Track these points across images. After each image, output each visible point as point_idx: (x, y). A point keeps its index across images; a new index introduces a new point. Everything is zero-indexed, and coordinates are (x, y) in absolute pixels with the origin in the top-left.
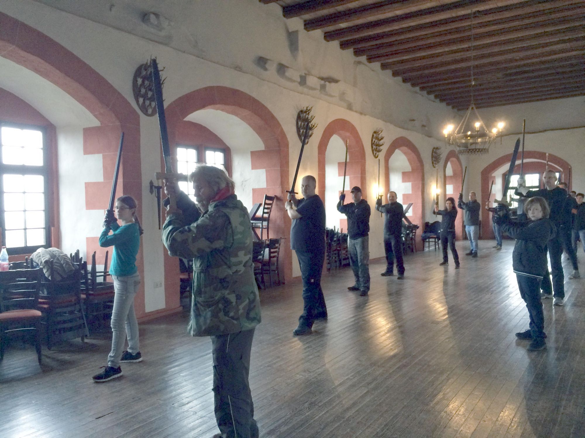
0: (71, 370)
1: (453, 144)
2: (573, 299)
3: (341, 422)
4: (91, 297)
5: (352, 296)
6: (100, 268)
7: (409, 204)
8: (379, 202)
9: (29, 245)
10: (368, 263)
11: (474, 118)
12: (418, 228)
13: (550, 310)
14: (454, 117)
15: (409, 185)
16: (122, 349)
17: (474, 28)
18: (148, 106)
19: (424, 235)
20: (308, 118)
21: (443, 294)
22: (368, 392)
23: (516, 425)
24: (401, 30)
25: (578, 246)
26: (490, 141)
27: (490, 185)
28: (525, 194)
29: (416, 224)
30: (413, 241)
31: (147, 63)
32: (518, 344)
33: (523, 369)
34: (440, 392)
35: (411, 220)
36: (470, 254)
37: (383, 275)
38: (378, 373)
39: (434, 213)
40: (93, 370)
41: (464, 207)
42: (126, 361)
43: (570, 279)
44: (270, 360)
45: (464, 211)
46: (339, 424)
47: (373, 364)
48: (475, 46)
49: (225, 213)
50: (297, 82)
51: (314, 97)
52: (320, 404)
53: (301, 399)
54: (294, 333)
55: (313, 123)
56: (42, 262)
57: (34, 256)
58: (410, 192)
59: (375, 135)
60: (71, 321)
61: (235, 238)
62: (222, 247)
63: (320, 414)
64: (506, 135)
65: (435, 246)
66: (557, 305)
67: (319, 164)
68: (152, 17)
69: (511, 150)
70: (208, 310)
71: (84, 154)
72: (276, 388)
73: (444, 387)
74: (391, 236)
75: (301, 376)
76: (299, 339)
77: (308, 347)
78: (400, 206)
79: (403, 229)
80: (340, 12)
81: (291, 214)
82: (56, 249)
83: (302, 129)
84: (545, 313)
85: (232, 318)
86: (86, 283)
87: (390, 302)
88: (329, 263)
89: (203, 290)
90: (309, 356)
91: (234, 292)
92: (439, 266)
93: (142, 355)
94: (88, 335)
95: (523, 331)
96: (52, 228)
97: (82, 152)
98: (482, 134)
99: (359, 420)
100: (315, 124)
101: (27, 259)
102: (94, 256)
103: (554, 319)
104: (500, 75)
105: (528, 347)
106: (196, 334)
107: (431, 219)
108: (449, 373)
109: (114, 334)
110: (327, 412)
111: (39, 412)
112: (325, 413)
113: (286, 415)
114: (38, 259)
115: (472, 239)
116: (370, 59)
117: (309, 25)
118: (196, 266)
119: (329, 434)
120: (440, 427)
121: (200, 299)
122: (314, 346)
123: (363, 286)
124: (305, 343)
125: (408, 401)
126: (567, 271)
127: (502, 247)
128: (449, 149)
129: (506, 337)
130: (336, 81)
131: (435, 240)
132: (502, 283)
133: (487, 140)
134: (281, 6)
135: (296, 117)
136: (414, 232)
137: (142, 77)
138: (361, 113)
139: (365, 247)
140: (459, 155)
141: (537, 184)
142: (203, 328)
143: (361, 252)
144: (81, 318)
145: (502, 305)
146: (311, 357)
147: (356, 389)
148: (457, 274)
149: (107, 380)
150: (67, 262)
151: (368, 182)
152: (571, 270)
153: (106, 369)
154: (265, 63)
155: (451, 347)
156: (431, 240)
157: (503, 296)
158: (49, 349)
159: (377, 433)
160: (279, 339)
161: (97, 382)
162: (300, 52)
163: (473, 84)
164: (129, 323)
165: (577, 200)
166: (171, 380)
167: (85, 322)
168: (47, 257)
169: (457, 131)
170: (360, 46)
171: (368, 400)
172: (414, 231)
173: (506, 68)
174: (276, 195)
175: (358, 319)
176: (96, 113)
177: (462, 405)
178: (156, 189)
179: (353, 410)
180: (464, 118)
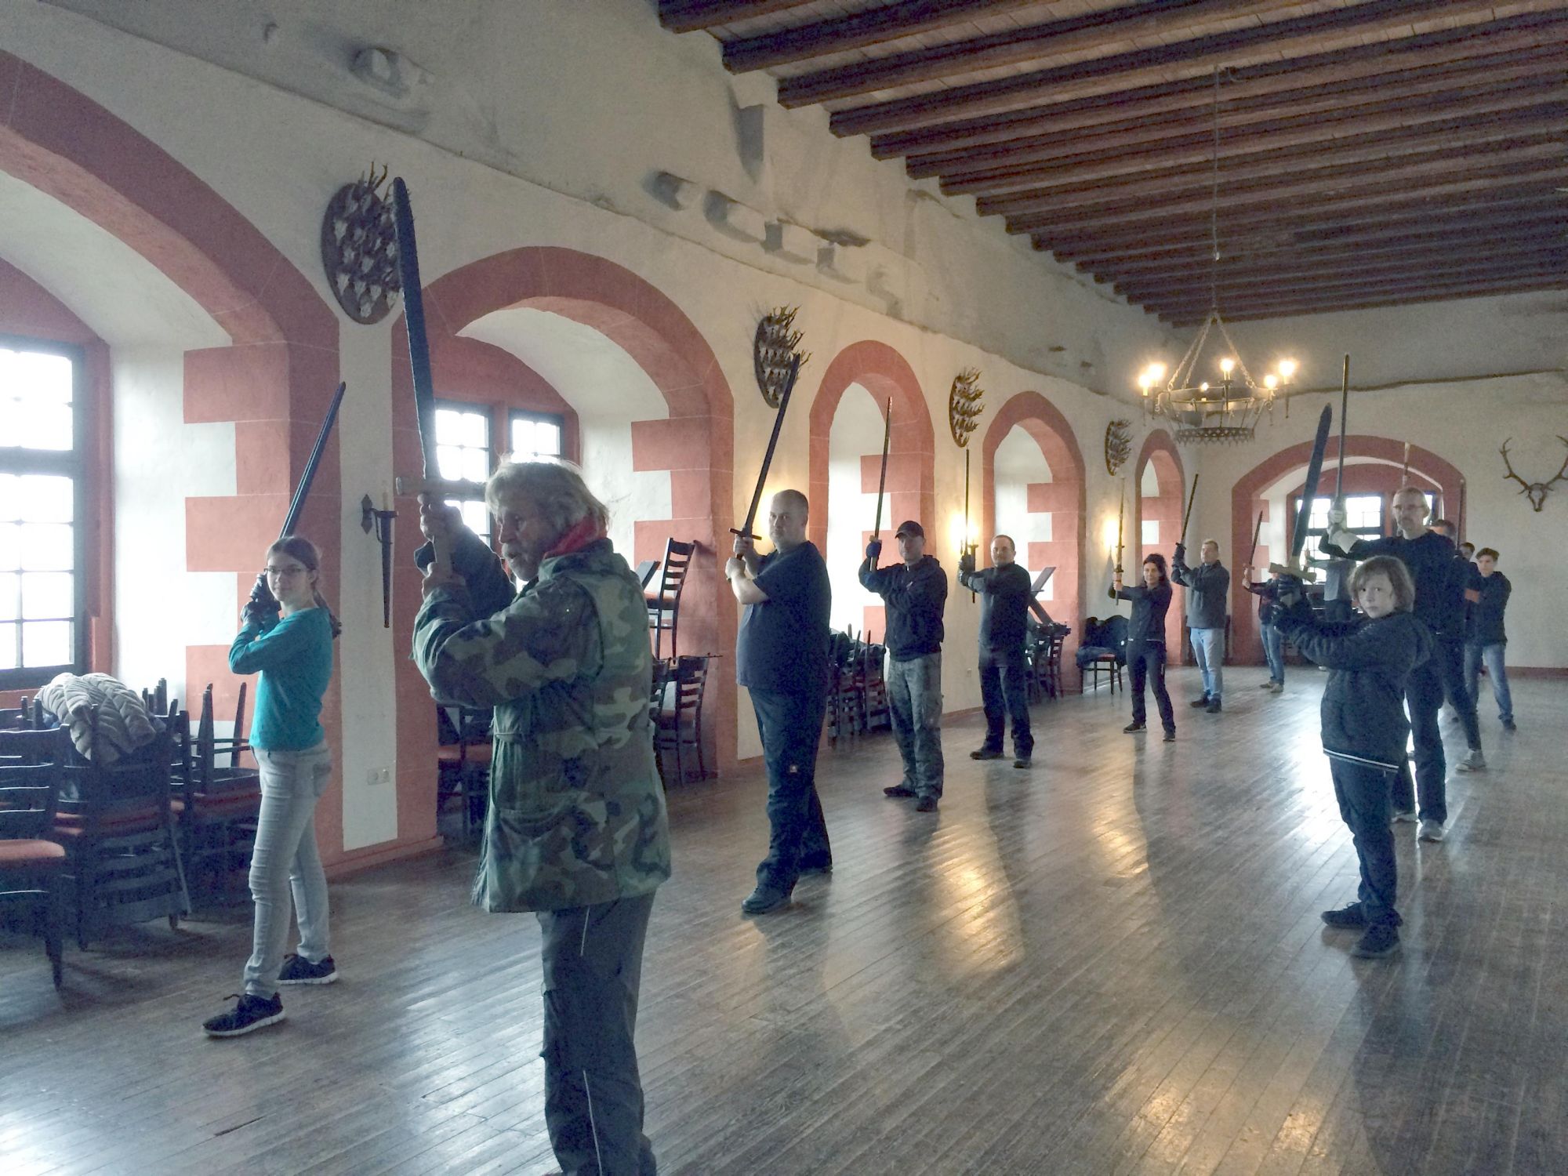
0: (145, 1004)
1: (1162, 413)
2: (1467, 824)
3: (873, 1143)
4: (197, 807)
5: (894, 810)
6: (224, 729)
7: (1045, 571)
8: (967, 564)
9: (29, 663)
10: (939, 724)
11: (1216, 347)
12: (1068, 632)
13: (1411, 852)
14: (1165, 344)
15: (1045, 519)
16: (282, 947)
17: (1220, 112)
18: (362, 296)
19: (1082, 653)
20: (785, 336)
22: (939, 1065)
23: (1325, 1151)
24: (1030, 114)
25: (1480, 686)
26: (1258, 409)
27: (1255, 522)
28: (1346, 550)
29: (1062, 623)
30: (1055, 668)
31: (361, 182)
32: (1328, 941)
33: (1342, 1006)
34: (1129, 1063)
36: (1203, 703)
37: (976, 756)
38: (966, 1014)
39: (1112, 593)
41: (1187, 579)
42: (293, 982)
43: (1460, 771)
44: (680, 979)
45: (1188, 590)
46: (866, 1147)
47: (954, 990)
48: (1220, 159)
49: (581, 587)
50: (757, 240)
51: (800, 282)
52: (816, 1097)
53: (767, 1083)
54: (743, 907)
55: (798, 349)
56: (66, 713)
57: (45, 694)
58: (1047, 537)
59: (959, 385)
60: (140, 873)
61: (607, 652)
62: (573, 679)
63: (816, 1121)
64: (1298, 393)
65: (1112, 682)
66: (1426, 839)
67: (811, 462)
68: (378, 59)
69: (1310, 434)
70: (531, 842)
71: (186, 422)
72: (699, 1052)
73: (1140, 1052)
74: (997, 655)
75: (765, 1023)
76: (758, 925)
77: (783, 946)
78: (1023, 575)
79: (1029, 635)
80: (872, 61)
81: (741, 590)
82: (108, 678)
83: (769, 365)
84: (1399, 860)
85: (596, 864)
86: (185, 770)
87: (993, 828)
88: (833, 724)
89: (519, 789)
90: (783, 969)
91: (602, 795)
93: (336, 964)
94: (190, 911)
95: (1341, 906)
96: (94, 620)
97: (179, 413)
98: (1238, 390)
99: (920, 1137)
100: (804, 352)
101: (24, 704)
102: (208, 699)
103: (1419, 874)
104: (1285, 236)
105: (1354, 949)
106: (498, 906)
107: (1103, 609)
108: (1150, 1014)
109: (257, 908)
110: (836, 1116)
111: (58, 1118)
112: (830, 1120)
113: (727, 1126)
114: (55, 704)
115: (1208, 664)
116: (951, 185)
117: (792, 92)
118: (502, 725)
120: (1130, 1154)
121: (510, 815)
122: (796, 944)
123: (926, 785)
124: (773, 935)
125: (1046, 1089)
126: (1454, 752)
127: (1285, 686)
128: (1152, 425)
129: (1296, 923)
130: (860, 242)
131: (1112, 665)
132: (1285, 780)
133: (1249, 406)
134: (720, 40)
135: (753, 333)
136: (1057, 645)
137: (347, 219)
138: (924, 328)
139: (930, 681)
140: (1177, 445)
141: (1376, 522)
142: (518, 890)
143: (921, 696)
144: (168, 863)
145: (1287, 837)
146: (792, 971)
147: (910, 1055)
148: (1170, 756)
149: (243, 1031)
150: (137, 711)
151: (938, 508)
152: (1460, 749)
153: (240, 1001)
154: (676, 189)
155: (1157, 949)
156: (1100, 665)
157: (1290, 813)
158: (83, 946)
159: (968, 1171)
160: (706, 925)
161: (213, 1038)
162: (767, 161)
163: (1218, 258)
164: (302, 880)
165: (1480, 566)
166: (416, 1031)
167: (182, 876)
168: (82, 699)
169: (1173, 380)
170: (923, 150)
171: (942, 1085)
172: (1056, 641)
173: (1302, 220)
174: (699, 539)
175: (914, 872)
176: (220, 313)
177: (1187, 1100)
178: (379, 520)
179: (903, 1113)
180: (1192, 347)
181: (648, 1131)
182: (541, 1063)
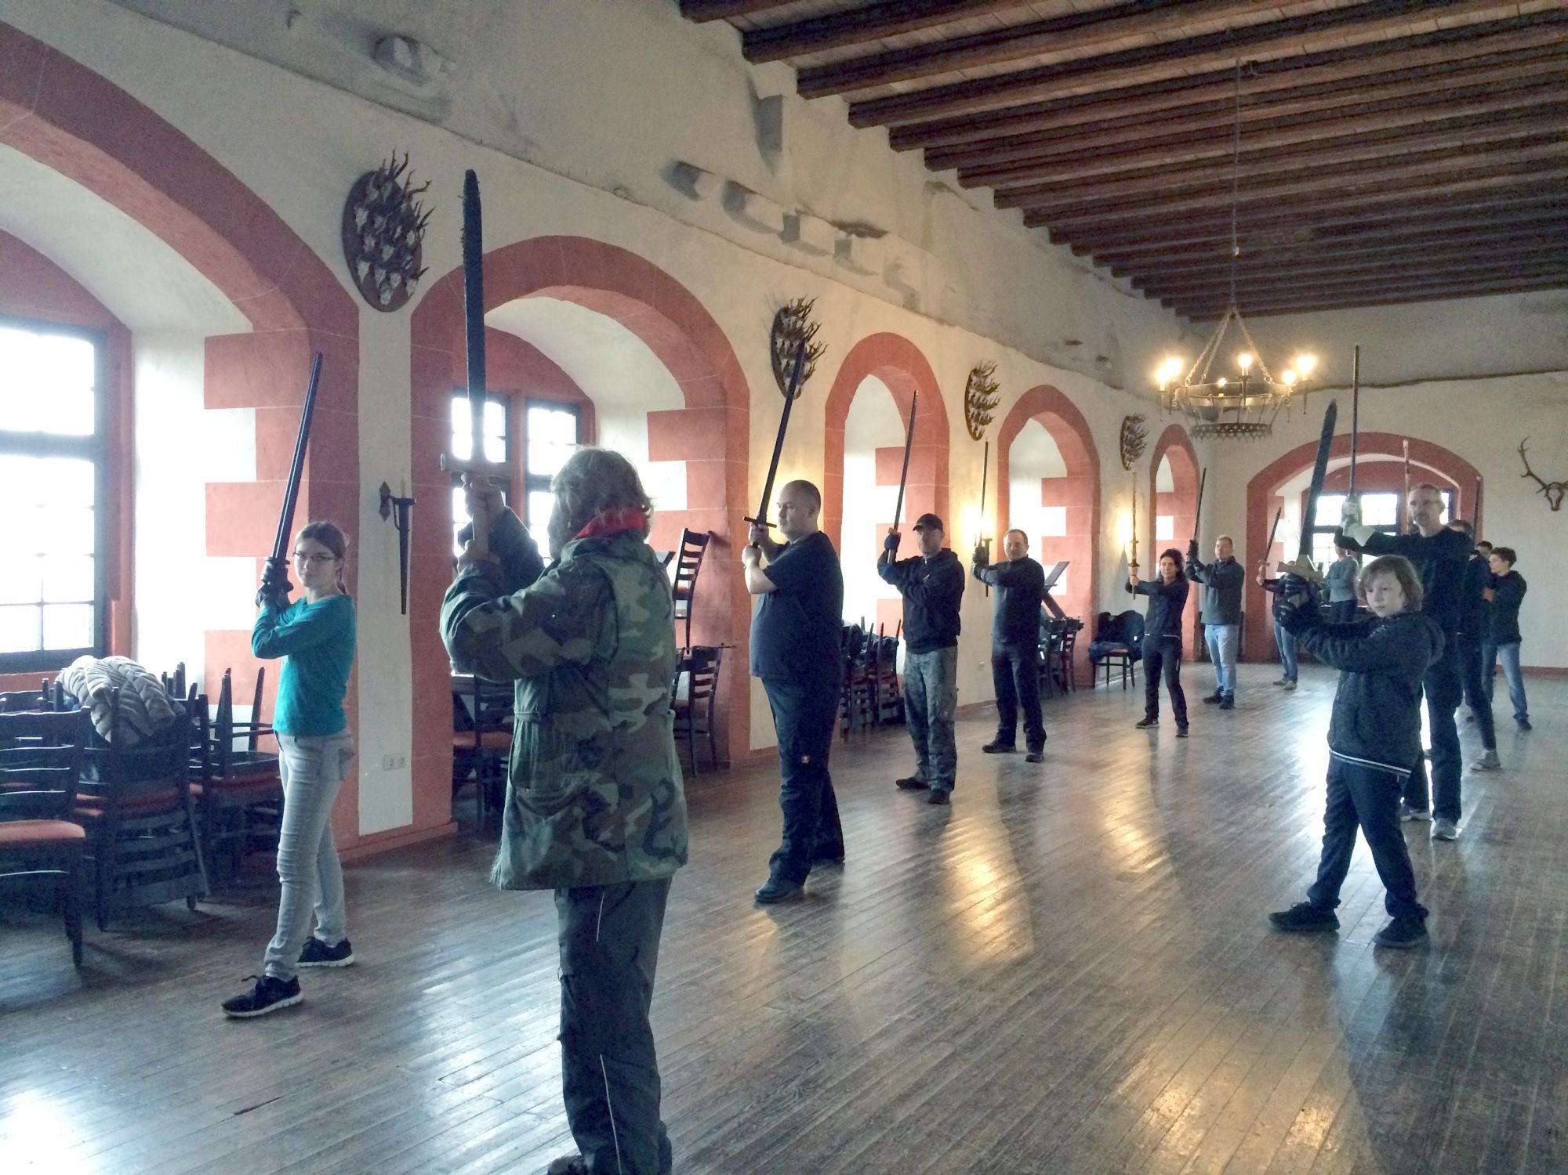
0: (163, 985)
1: (1179, 409)
2: (1481, 828)
3: (885, 1131)
4: (215, 791)
5: (906, 802)
6: (242, 713)
7: (1059, 564)
8: (981, 557)
9: (49, 646)
10: (954, 718)
11: (1233, 342)
12: (1080, 627)
13: (1423, 851)
14: (1181, 339)
15: (1059, 513)
16: (303, 931)
17: (1241, 106)
18: (381, 284)
19: (1095, 647)
20: (801, 328)
22: (952, 1055)
23: (1337, 1146)
24: (1049, 106)
26: (1276, 405)
27: (1271, 520)
28: (1362, 543)
29: (1075, 618)
30: (1068, 662)
31: (382, 170)
33: (1355, 1002)
34: (1142, 1057)
35: (1062, 605)
36: (1216, 699)
37: (988, 749)
38: (978, 1006)
39: (1129, 588)
40: (220, 987)
41: (1202, 576)
42: (310, 964)
43: (1475, 770)
44: (694, 966)
45: (1203, 586)
46: (879, 1136)
47: (965, 982)
48: (1241, 154)
49: (601, 570)
50: (775, 231)
51: (817, 273)
52: (829, 1085)
53: (780, 1071)
54: (756, 896)
55: (814, 341)
56: (86, 695)
57: (65, 676)
58: (1062, 532)
59: (975, 379)
60: (160, 853)
61: (623, 635)
62: (589, 659)
63: (829, 1109)
64: (1317, 389)
65: (1125, 679)
66: (1440, 837)
67: (826, 453)
68: (400, 47)
69: (1316, 435)
70: (544, 822)
71: (206, 407)
72: (713, 1039)
73: (1153, 1045)
74: (1010, 649)
75: (778, 1011)
76: (771, 914)
77: (796, 935)
78: (1035, 569)
79: (1042, 629)
80: (893, 52)
81: (753, 581)
82: (128, 661)
83: (785, 357)
85: (606, 845)
86: (202, 754)
87: (1004, 821)
89: (534, 768)
90: (796, 958)
91: (614, 777)
92: (1134, 729)
93: (353, 947)
94: (208, 893)
96: (113, 603)
97: (200, 399)
98: (1257, 388)
99: (933, 1126)
100: (820, 345)
101: (45, 685)
102: (227, 683)
103: (1434, 872)
104: (1305, 231)
106: (510, 883)
107: (1117, 604)
108: (1163, 1008)
109: (284, 891)
110: (849, 1105)
111: (79, 1096)
112: (843, 1108)
113: (742, 1112)
114: (77, 685)
115: (1221, 660)
116: (968, 178)
117: (811, 83)
118: (522, 705)
119: (853, 1163)
120: (1142, 1146)
121: (526, 793)
122: (810, 933)
123: (938, 778)
124: (786, 924)
125: (1060, 1080)
127: (1299, 683)
128: (1169, 420)
130: (877, 233)
131: (1125, 661)
132: (1298, 777)
133: (1267, 402)
134: (740, 29)
135: (770, 325)
136: (1070, 639)
137: (368, 207)
138: (941, 321)
139: (946, 673)
140: (1193, 441)
141: (1393, 521)
142: (530, 867)
143: (935, 688)
144: (187, 846)
145: (1300, 834)
146: (804, 961)
147: (923, 1045)
148: (1183, 751)
149: (261, 1012)
150: (156, 694)
151: (953, 501)
152: (1475, 748)
153: (259, 983)
154: (694, 181)
155: (1169, 943)
156: (1113, 660)
158: (103, 926)
159: (980, 1161)
160: (718, 913)
161: (236, 1018)
162: (785, 152)
163: (1237, 253)
165: (1495, 566)
166: (431, 1015)
167: (200, 858)
168: (103, 682)
169: (1190, 375)
170: (940, 142)
171: (955, 1075)
172: (1070, 636)
173: (1320, 216)
174: (713, 530)
175: (926, 864)
176: (242, 300)
177: (1200, 1094)
178: (397, 507)
179: (917, 1103)
180: (1210, 343)
182: (558, 1046)
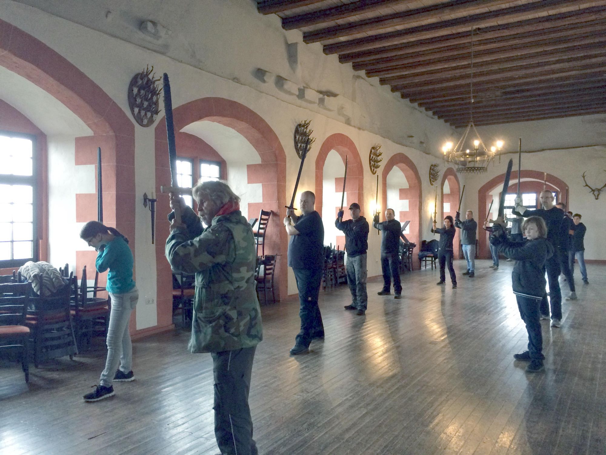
0: (61, 389)
1: (451, 162)
2: (570, 321)
3: (341, 443)
4: (80, 313)
5: (348, 315)
6: (90, 283)
7: (406, 222)
8: (376, 219)
9: (15, 258)
10: (366, 282)
11: (472, 136)
12: (415, 246)
13: (548, 331)
14: (452, 135)
15: (406, 202)
16: (115, 367)
17: (474, 45)
18: (143, 116)
19: (421, 254)
20: (306, 132)
21: (441, 314)
22: (366, 413)
23: (515, 447)
26: (488, 160)
27: (487, 203)
28: (522, 214)
29: (413, 243)
30: (410, 260)
31: (143, 72)
32: (516, 366)
34: (440, 413)
35: (408, 238)
36: (467, 273)
37: (380, 294)
38: (376, 393)
39: (432, 231)
40: (83, 390)
41: (460, 226)
42: (118, 380)
43: (567, 300)
44: (266, 379)
45: (461, 230)
46: (339, 445)
47: (371, 385)
48: (474, 63)
49: (228, 228)
50: (295, 95)
51: (312, 111)
52: (319, 425)
53: (300, 420)
54: (290, 352)
55: (311, 137)
56: (30, 276)
57: (22, 269)
58: (407, 209)
59: (373, 151)
60: (59, 338)
61: (237, 253)
62: (224, 263)
63: (319, 435)
64: (504, 154)
65: (432, 266)
66: (554, 326)
67: (316, 179)
68: (150, 25)
69: (504, 170)
70: (208, 326)
71: (76, 165)
72: (274, 408)
73: (444, 408)
74: (389, 255)
75: (299, 397)
76: (296, 359)
77: (306, 367)
78: (398, 224)
79: (400, 247)
80: (339, 26)
81: (289, 230)
82: (46, 263)
83: (300, 143)
84: (543, 334)
85: (233, 334)
86: (75, 299)
87: (387, 321)
89: (204, 305)
90: (306, 376)
91: (235, 308)
93: (134, 373)
94: (77, 353)
95: (521, 352)
96: (40, 241)
97: (73, 161)
98: (481, 153)
99: (359, 441)
100: (313, 138)
101: (14, 273)
102: (85, 271)
103: (551, 340)
104: (498, 93)
105: (526, 368)
106: (195, 350)
107: (429, 237)
108: (448, 394)
109: (109, 352)
110: (326, 433)
111: (28, 433)
112: (324, 434)
113: (285, 436)
114: (26, 273)
115: (469, 258)
116: (370, 73)
117: (309, 38)
118: (198, 281)
120: (440, 448)
121: (200, 315)
122: (311, 366)
123: (360, 305)
124: (302, 363)
125: (408, 422)
126: (565, 292)
127: (499, 267)
128: (448, 166)
129: (504, 359)
130: (335, 95)
131: (432, 259)
132: (499, 303)
133: (485, 159)
134: (281, 17)
135: (294, 131)
136: (411, 251)
137: (138, 87)
138: (359, 129)
139: (363, 265)
140: (457, 174)
141: (534, 204)
142: (203, 344)
143: (359, 270)
144: (69, 335)
145: (500, 325)
146: (308, 377)
147: (355, 409)
148: (455, 294)
149: (99, 399)
150: (57, 276)
151: (365, 198)
153: (98, 388)
154: (264, 75)
155: (450, 369)
156: (427, 259)
157: (501, 316)
158: (36, 367)
160: (276, 359)
161: (88, 402)
162: (299, 66)
163: (473, 101)
165: (574, 221)
166: (165, 399)
167: (75, 340)
168: (36, 271)
169: (456, 149)
170: (358, 60)
171: (368, 421)
172: (411, 250)
173: (503, 87)
174: (273, 210)
175: (356, 338)
176: (89, 123)
177: (462, 427)
178: (150, 202)
179: (353, 432)
180: (463, 136)
181: (254, 438)
182: (213, 411)
